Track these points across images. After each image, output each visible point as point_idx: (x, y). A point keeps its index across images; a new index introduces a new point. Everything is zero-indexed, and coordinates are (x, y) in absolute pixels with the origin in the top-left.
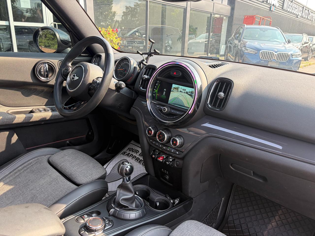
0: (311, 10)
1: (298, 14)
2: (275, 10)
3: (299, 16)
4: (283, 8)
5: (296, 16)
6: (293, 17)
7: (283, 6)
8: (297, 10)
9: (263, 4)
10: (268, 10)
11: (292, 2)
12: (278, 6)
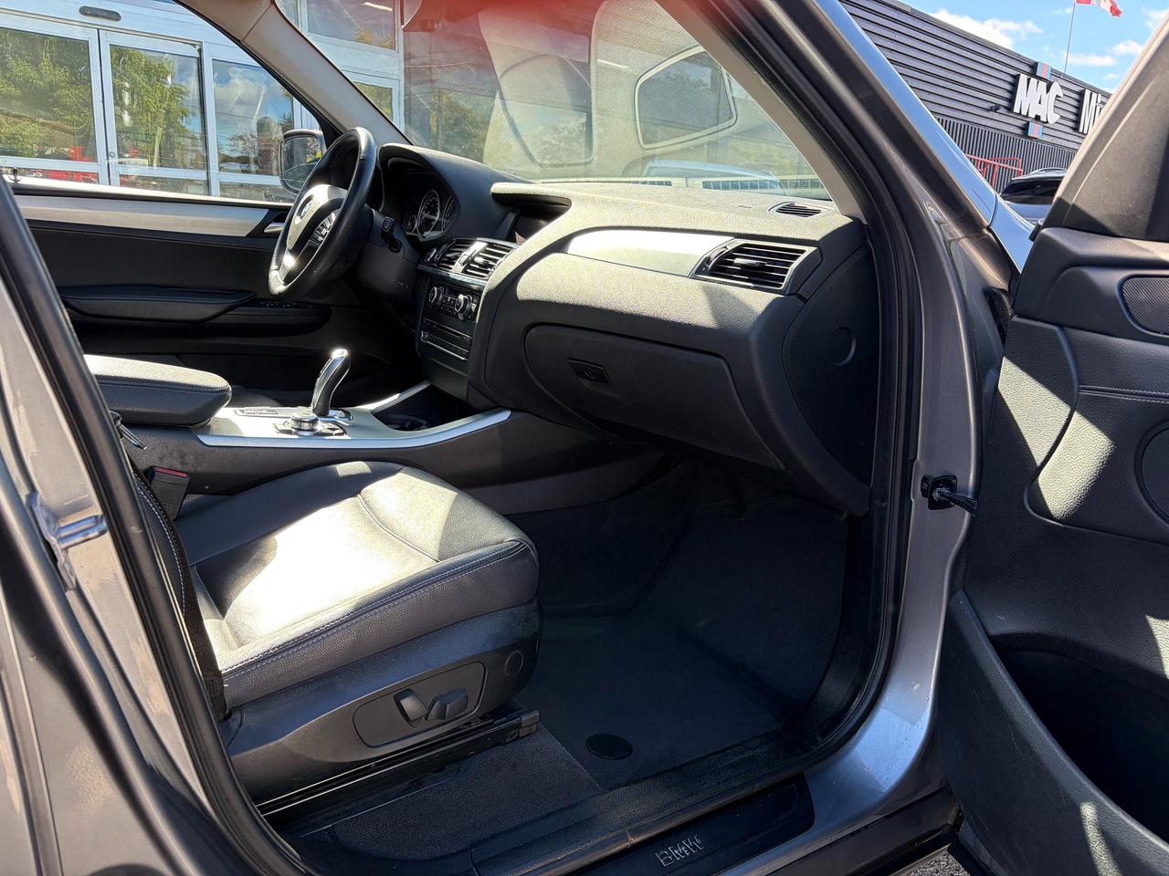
2: (1043, 134)
4: (1076, 129)
7: (1078, 121)
9: (995, 116)
10: (1015, 137)
12: (1057, 123)
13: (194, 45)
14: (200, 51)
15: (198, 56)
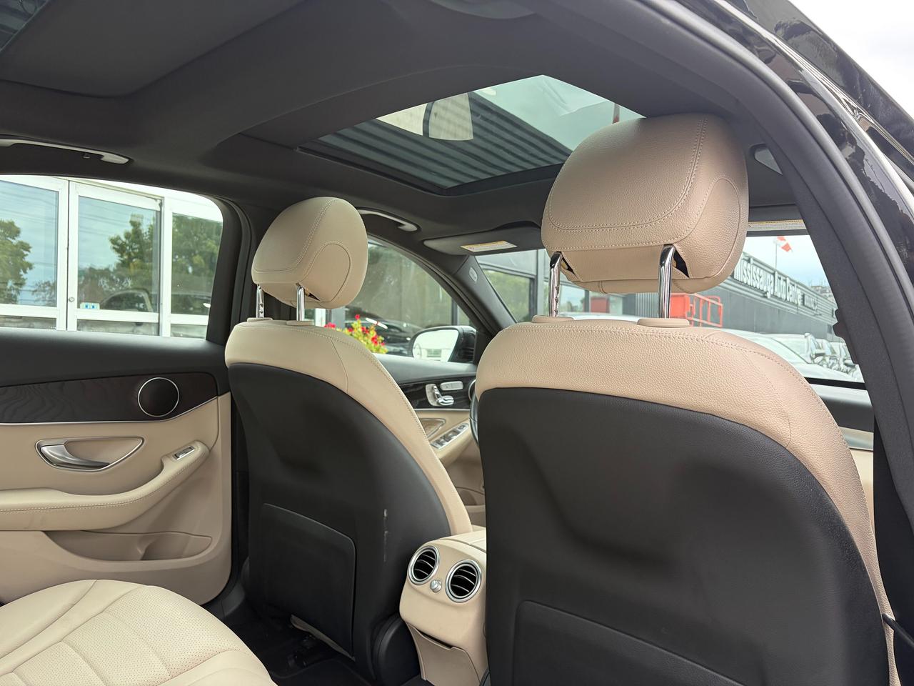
0: (791, 279)
3: (768, 295)
5: (762, 295)
6: (758, 296)
8: (761, 279)
11: (749, 261)
13: (156, 199)
14: (161, 205)
15: (159, 209)
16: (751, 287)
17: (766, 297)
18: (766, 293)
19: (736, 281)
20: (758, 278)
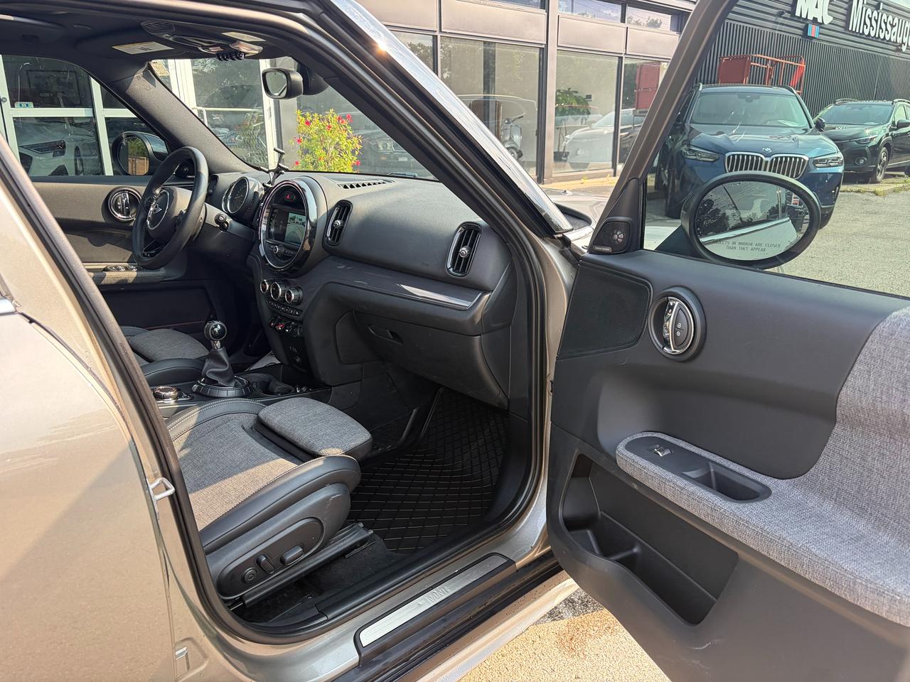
1: (899, 40)
2: (819, 33)
3: (904, 48)
4: (846, 27)
5: (894, 48)
6: (886, 51)
7: (847, 22)
8: (895, 29)
9: (780, 20)
10: (797, 37)
11: (877, 7)
12: (830, 23)
16: (877, 39)
17: (900, 51)
18: (901, 46)
19: (854, 33)
20: (889, 27)
